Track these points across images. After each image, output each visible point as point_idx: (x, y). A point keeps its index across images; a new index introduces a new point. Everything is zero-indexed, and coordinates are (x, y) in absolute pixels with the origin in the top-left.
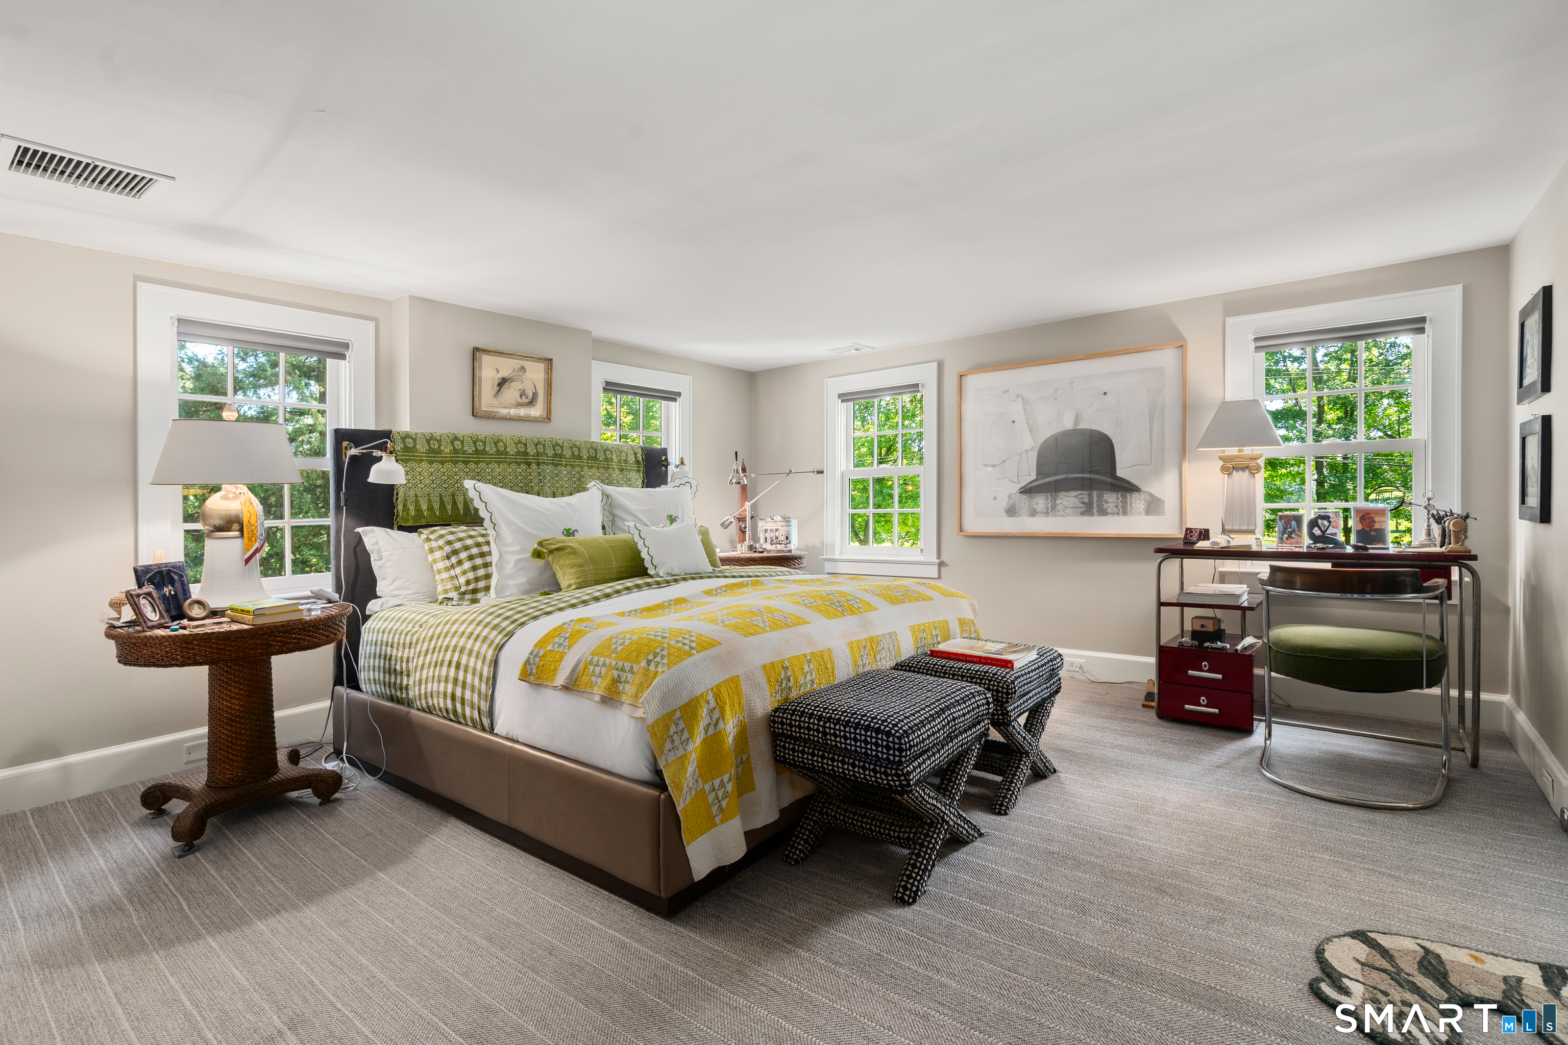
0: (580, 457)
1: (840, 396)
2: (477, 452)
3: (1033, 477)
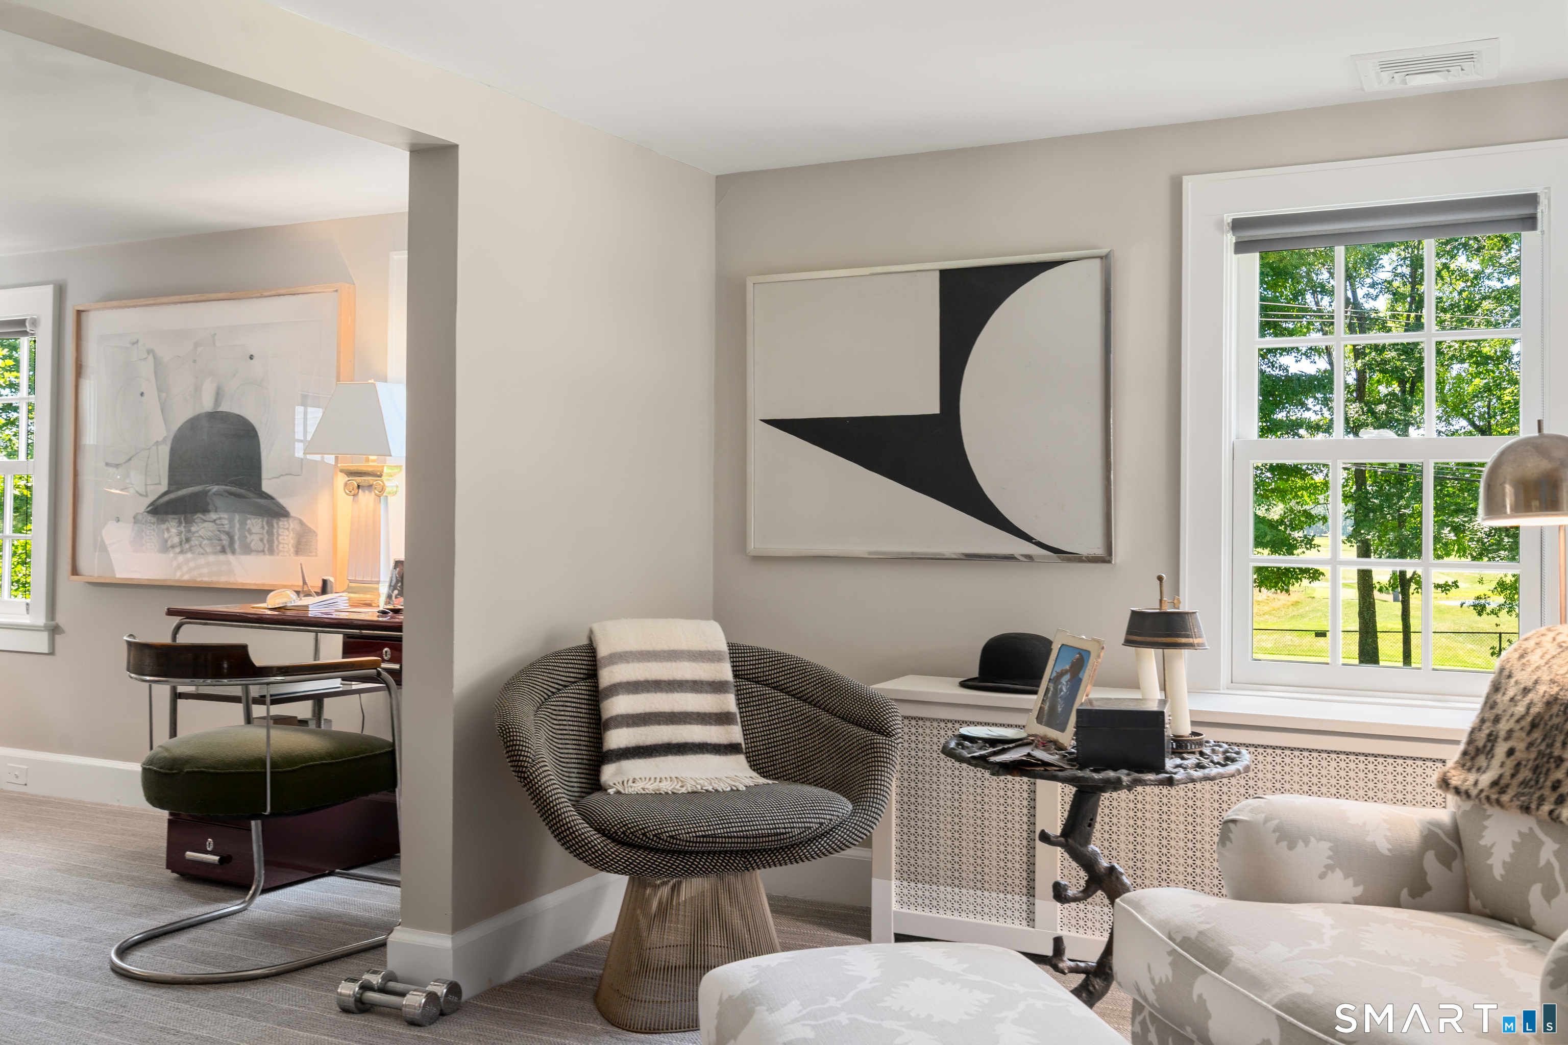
3: (164, 487)
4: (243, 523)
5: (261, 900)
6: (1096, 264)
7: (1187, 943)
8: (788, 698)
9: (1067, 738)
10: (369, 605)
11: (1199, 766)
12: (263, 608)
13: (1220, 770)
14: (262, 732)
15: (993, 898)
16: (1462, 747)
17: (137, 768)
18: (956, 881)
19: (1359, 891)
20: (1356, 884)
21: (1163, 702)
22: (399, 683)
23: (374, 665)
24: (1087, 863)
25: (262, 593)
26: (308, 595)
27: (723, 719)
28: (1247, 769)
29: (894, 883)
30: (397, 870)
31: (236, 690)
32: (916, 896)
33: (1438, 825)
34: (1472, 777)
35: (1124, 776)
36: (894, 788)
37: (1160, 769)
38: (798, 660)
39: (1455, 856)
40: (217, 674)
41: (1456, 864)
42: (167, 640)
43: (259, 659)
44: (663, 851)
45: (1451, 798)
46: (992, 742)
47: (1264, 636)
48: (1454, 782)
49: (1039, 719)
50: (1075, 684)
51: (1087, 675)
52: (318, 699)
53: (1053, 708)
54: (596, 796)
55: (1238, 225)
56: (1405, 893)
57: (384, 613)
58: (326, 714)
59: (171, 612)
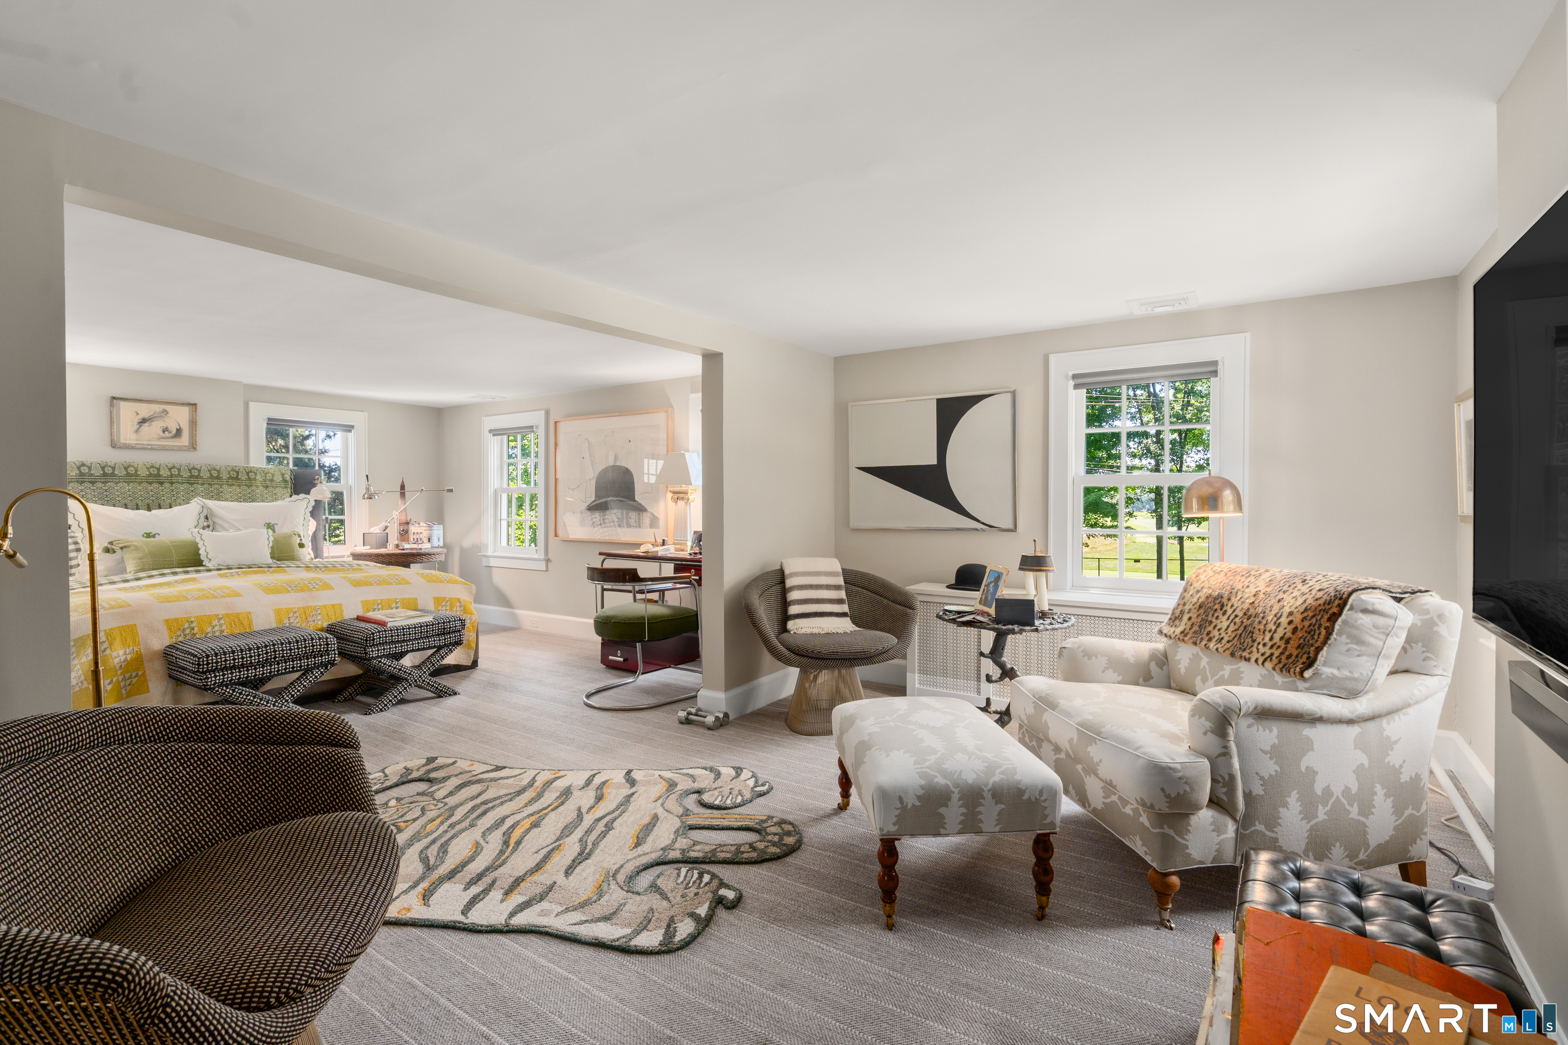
0: (218, 478)
1: (490, 431)
2: (105, 474)
3: (593, 499)
4: (627, 514)
5: (641, 677)
6: (1009, 395)
7: (1041, 699)
8: (869, 593)
9: (992, 611)
10: (683, 550)
11: (1051, 624)
12: (640, 551)
13: (1060, 625)
14: (644, 605)
15: (961, 682)
16: (1169, 616)
17: (592, 621)
18: (945, 674)
19: (1120, 678)
20: (1119, 675)
21: (1035, 596)
22: (700, 585)
23: (689, 577)
24: (1001, 666)
25: (638, 545)
26: (657, 546)
27: (840, 601)
28: (1073, 625)
29: (917, 675)
30: (700, 665)
31: (629, 587)
32: (927, 681)
33: (1157, 650)
34: (1172, 629)
35: (1016, 628)
36: (916, 631)
37: (1032, 624)
38: (873, 576)
39: (1165, 664)
40: (624, 581)
41: (1165, 668)
42: (599, 566)
43: (642, 575)
44: (815, 658)
45: (1164, 639)
46: (959, 612)
47: (1109, 562)
48: (1165, 632)
49: (980, 603)
50: (996, 587)
51: (1001, 583)
52: (662, 592)
53: (986, 598)
54: (785, 635)
55: (1075, 377)
56: (1141, 679)
57: (690, 554)
58: (666, 598)
59: (601, 554)
